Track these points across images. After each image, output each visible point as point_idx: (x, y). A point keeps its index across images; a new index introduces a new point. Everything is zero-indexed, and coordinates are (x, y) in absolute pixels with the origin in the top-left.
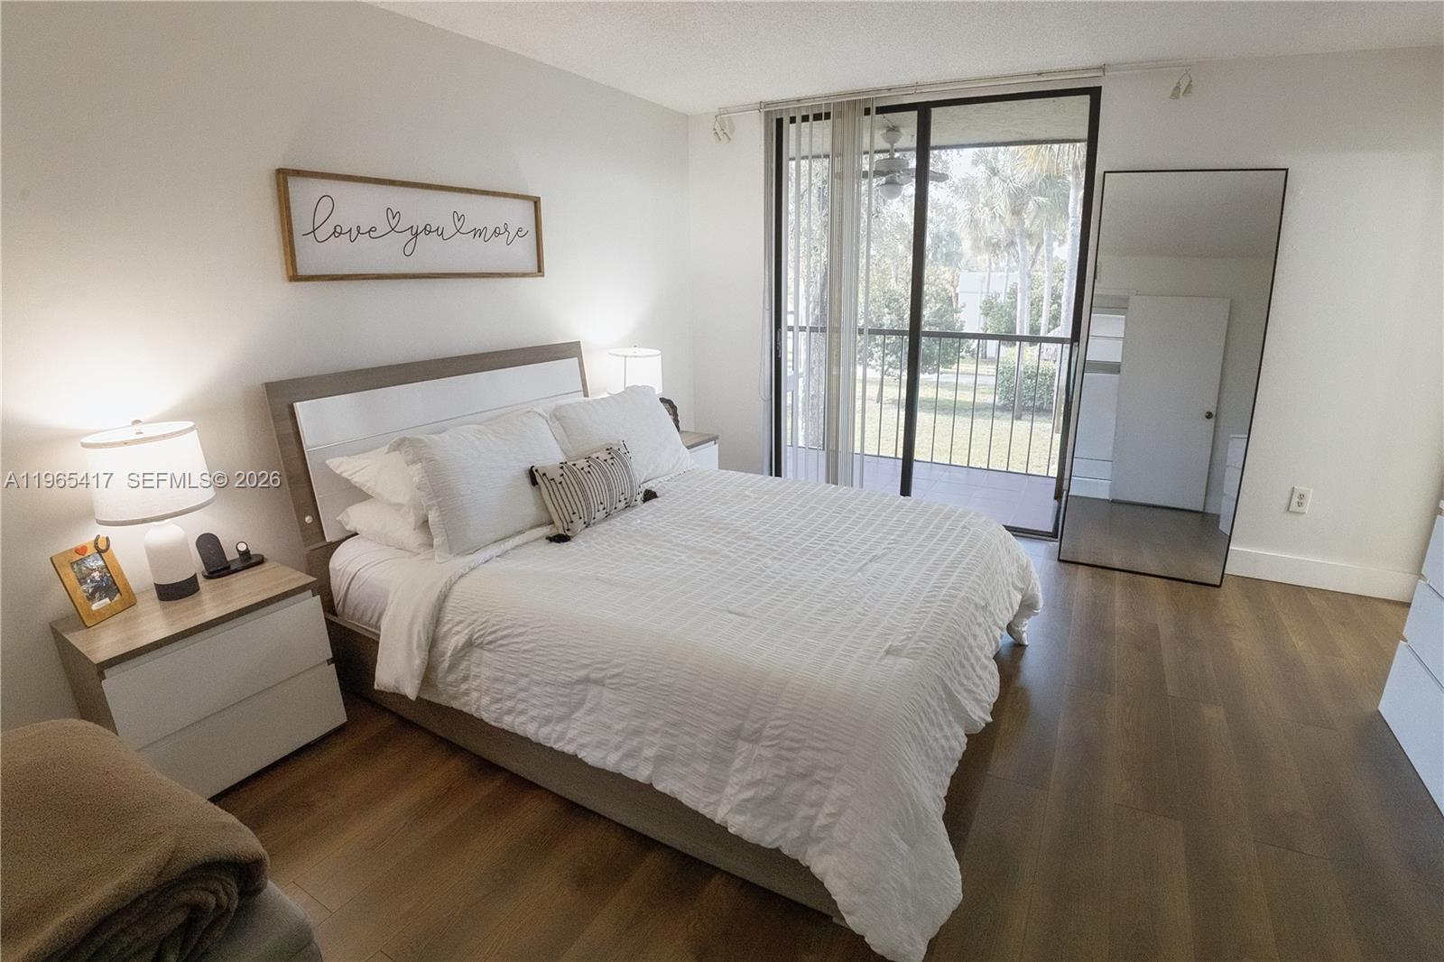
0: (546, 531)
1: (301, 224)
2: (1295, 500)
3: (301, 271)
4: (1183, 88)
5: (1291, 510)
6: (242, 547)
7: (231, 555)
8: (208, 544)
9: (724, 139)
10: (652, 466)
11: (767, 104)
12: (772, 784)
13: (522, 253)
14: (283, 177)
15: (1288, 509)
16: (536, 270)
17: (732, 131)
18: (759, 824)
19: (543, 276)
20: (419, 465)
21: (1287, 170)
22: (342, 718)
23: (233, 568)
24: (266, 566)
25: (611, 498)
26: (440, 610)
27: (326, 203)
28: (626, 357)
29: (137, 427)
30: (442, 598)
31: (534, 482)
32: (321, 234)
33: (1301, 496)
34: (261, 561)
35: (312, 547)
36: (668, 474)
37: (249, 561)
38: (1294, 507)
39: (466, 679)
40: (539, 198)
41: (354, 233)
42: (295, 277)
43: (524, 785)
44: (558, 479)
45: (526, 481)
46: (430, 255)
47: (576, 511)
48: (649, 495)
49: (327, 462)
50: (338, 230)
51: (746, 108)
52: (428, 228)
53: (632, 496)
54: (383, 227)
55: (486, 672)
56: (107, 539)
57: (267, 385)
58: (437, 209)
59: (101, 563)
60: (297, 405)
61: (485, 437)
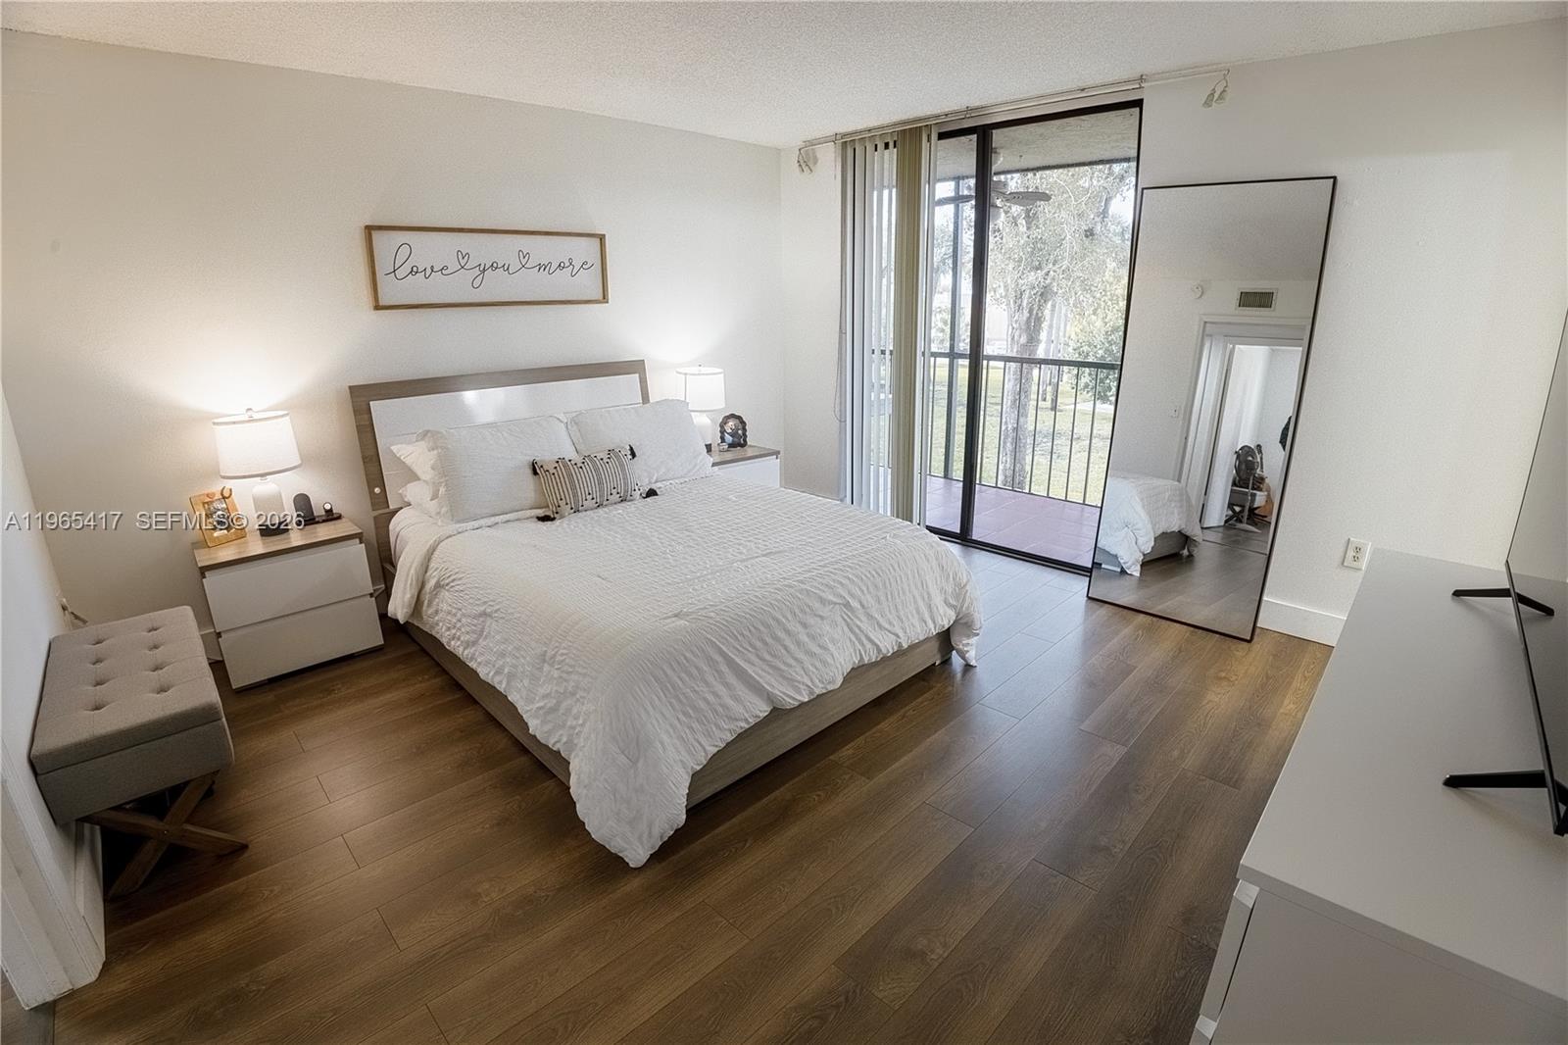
0: (541, 512)
1: (383, 265)
2: (1351, 553)
3: (382, 303)
4: (1216, 96)
5: (1345, 564)
6: (328, 507)
7: (318, 512)
8: (302, 502)
9: (806, 169)
10: (663, 470)
11: (844, 135)
12: (554, 698)
13: (586, 283)
14: (369, 230)
15: (1343, 564)
16: (601, 298)
17: (815, 163)
18: (546, 728)
19: (607, 302)
20: (435, 452)
21: (1335, 178)
22: (381, 641)
23: (317, 519)
24: (344, 520)
25: (601, 490)
26: (429, 560)
27: (405, 250)
28: (686, 374)
29: (249, 413)
30: (431, 551)
31: (535, 473)
32: (400, 273)
33: (1358, 550)
34: (339, 517)
35: (380, 512)
36: (682, 477)
37: (331, 516)
38: (1349, 561)
39: (437, 612)
40: (604, 235)
41: (429, 271)
42: (378, 307)
43: (471, 700)
44: (552, 471)
45: (529, 471)
46: (496, 286)
47: (563, 497)
48: (652, 493)
49: (392, 448)
50: (415, 269)
51: (825, 140)
52: (495, 265)
53: (626, 491)
54: (453, 266)
55: (445, 607)
56: (231, 490)
57: (350, 387)
58: (504, 249)
59: (224, 505)
60: (371, 403)
61: (499, 434)
